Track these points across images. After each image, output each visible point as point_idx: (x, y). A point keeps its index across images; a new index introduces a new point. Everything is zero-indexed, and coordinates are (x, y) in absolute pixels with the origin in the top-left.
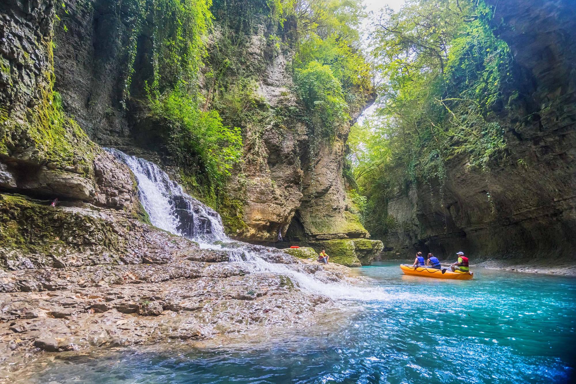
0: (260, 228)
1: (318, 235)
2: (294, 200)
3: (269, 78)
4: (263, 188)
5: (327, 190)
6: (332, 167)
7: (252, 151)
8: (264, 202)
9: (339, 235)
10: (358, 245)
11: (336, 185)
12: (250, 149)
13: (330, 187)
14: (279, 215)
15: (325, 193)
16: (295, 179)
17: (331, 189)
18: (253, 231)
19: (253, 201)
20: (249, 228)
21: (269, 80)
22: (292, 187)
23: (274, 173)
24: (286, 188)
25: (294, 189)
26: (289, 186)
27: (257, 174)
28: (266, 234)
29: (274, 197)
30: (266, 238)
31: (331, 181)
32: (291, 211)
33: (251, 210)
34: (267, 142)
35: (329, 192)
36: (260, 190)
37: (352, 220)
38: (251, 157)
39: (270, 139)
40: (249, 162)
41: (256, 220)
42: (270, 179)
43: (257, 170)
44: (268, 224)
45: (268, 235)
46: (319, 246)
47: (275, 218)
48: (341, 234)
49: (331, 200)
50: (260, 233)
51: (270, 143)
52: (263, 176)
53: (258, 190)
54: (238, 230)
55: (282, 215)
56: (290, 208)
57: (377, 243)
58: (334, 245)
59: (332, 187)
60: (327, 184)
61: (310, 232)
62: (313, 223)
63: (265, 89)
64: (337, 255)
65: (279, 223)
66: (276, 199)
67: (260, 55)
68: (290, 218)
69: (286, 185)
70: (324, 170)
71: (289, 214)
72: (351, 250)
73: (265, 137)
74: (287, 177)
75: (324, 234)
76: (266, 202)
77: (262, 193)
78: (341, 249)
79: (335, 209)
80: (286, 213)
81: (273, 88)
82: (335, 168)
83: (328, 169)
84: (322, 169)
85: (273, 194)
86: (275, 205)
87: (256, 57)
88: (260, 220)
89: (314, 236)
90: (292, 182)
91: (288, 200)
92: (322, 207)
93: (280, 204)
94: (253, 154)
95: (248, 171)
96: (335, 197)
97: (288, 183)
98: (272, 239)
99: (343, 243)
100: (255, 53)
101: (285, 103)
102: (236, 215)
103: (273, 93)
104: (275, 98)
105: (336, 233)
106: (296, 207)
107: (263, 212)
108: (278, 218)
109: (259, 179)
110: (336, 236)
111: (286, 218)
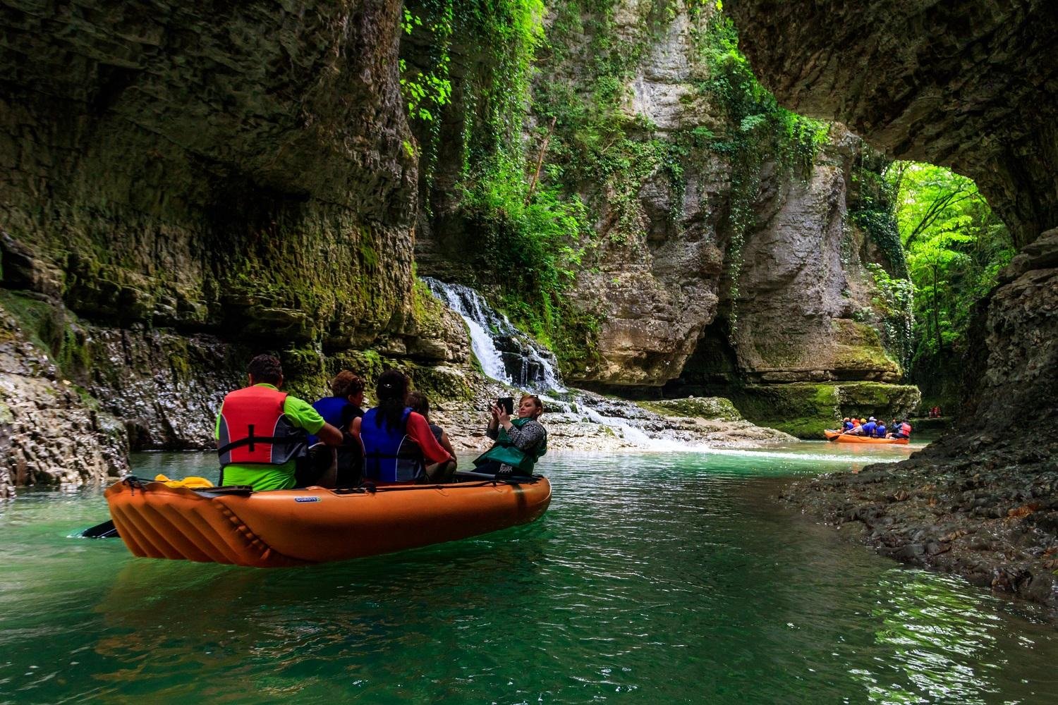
0: (629, 363)
1: (765, 372)
2: (697, 309)
3: (656, 66)
4: (635, 292)
5: (791, 276)
6: (807, 225)
7: (617, 226)
8: (637, 317)
9: (814, 373)
10: (853, 395)
11: (814, 264)
12: (613, 221)
13: (800, 269)
14: (664, 340)
15: (786, 283)
16: (702, 269)
17: (803, 273)
18: (615, 368)
19: (616, 316)
20: (609, 363)
21: (656, 70)
22: (694, 284)
23: (659, 260)
24: (682, 286)
25: (699, 288)
26: (689, 284)
27: (626, 266)
28: (641, 374)
29: (656, 307)
30: (639, 381)
31: (801, 255)
32: (692, 330)
33: (612, 332)
34: (645, 202)
35: (796, 280)
36: (629, 295)
37: (856, 339)
38: (614, 236)
39: (652, 197)
40: (611, 245)
41: (622, 349)
42: (650, 274)
43: (626, 259)
44: (644, 356)
45: (644, 374)
46: (765, 395)
47: (656, 346)
48: (819, 372)
49: (800, 297)
50: (629, 371)
51: (651, 205)
52: (637, 270)
53: (626, 295)
54: (588, 368)
55: (670, 339)
56: (689, 325)
57: (902, 392)
58: (799, 394)
59: (806, 270)
60: (792, 263)
61: (750, 365)
62: (757, 346)
63: (648, 92)
64: (801, 416)
65: (665, 354)
66: (660, 310)
67: (639, 25)
68: (688, 343)
69: (683, 281)
70: (788, 231)
71: (687, 336)
72: (832, 405)
73: (643, 194)
74: (686, 266)
75: (781, 371)
76: (640, 317)
77: (633, 301)
78: (811, 404)
79: (811, 317)
80: (681, 336)
81: (664, 88)
82: (815, 227)
83: (797, 229)
84: (783, 231)
85: (654, 301)
86: (657, 322)
87: (631, 30)
88: (628, 348)
89: (758, 375)
90: (695, 275)
91: (685, 309)
92: (779, 313)
93: (667, 320)
94: (619, 230)
95: (609, 261)
96: (811, 291)
97: (686, 278)
98: (653, 381)
99: (816, 391)
100: (630, 25)
101: (686, 119)
102: (584, 342)
103: (663, 99)
104: (667, 109)
105: (808, 368)
106: (701, 323)
107: (634, 334)
108: (664, 344)
109: (628, 275)
110: (807, 376)
111: (680, 344)
